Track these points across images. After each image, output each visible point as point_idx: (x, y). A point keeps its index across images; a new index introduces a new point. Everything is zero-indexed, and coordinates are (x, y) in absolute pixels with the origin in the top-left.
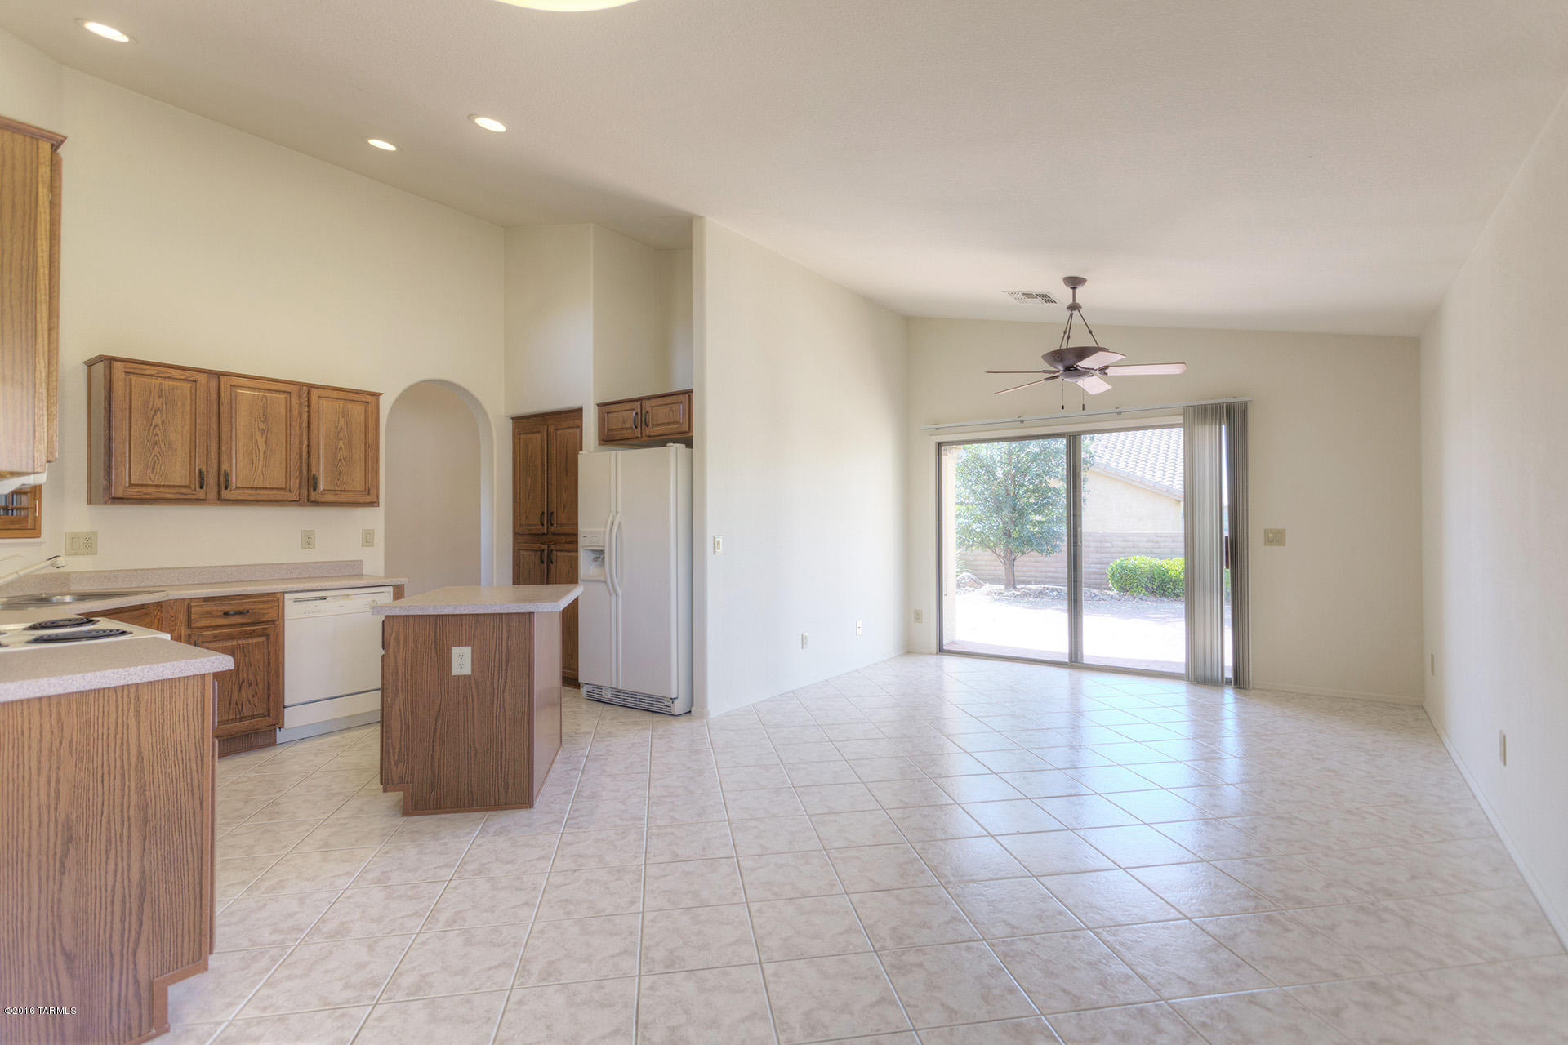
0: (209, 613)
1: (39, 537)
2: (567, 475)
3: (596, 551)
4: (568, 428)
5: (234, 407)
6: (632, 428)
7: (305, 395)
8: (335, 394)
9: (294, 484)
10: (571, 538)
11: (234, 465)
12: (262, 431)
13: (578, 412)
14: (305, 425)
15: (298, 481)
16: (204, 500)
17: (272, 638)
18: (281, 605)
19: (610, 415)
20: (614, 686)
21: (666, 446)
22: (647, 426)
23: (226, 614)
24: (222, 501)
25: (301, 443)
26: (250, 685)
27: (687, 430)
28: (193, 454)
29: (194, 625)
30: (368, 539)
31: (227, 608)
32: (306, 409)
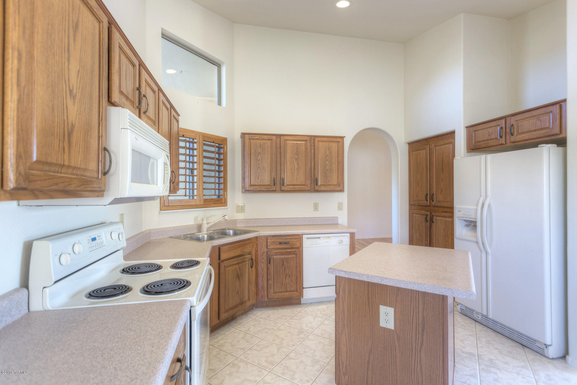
0: (274, 242)
1: (227, 206)
2: (443, 172)
3: (468, 221)
4: (444, 145)
5: (285, 149)
6: (497, 138)
7: (313, 141)
8: (325, 139)
9: (308, 182)
10: (449, 210)
11: (286, 175)
12: (296, 159)
13: (452, 134)
14: (313, 155)
15: (310, 181)
16: (275, 191)
17: (298, 256)
18: (301, 240)
19: (477, 132)
20: (485, 313)
21: (537, 147)
22: (512, 135)
23: (280, 243)
24: (282, 191)
25: (311, 164)
26: (290, 276)
27: (558, 132)
28: (271, 171)
29: (268, 248)
30: (340, 207)
31: (281, 241)
32: (313, 148)
